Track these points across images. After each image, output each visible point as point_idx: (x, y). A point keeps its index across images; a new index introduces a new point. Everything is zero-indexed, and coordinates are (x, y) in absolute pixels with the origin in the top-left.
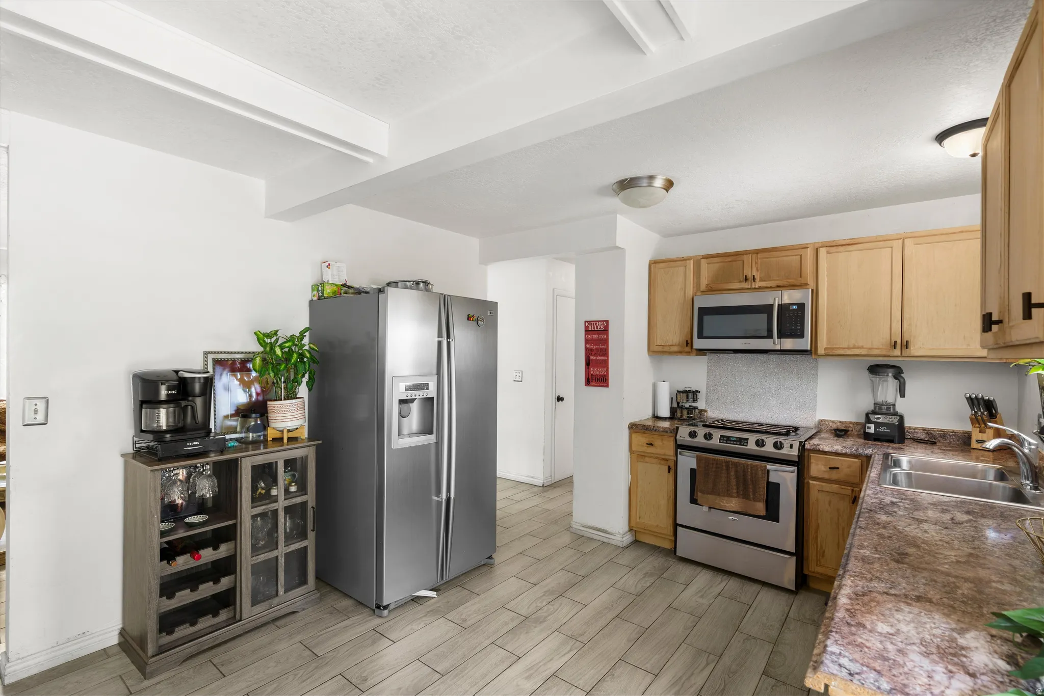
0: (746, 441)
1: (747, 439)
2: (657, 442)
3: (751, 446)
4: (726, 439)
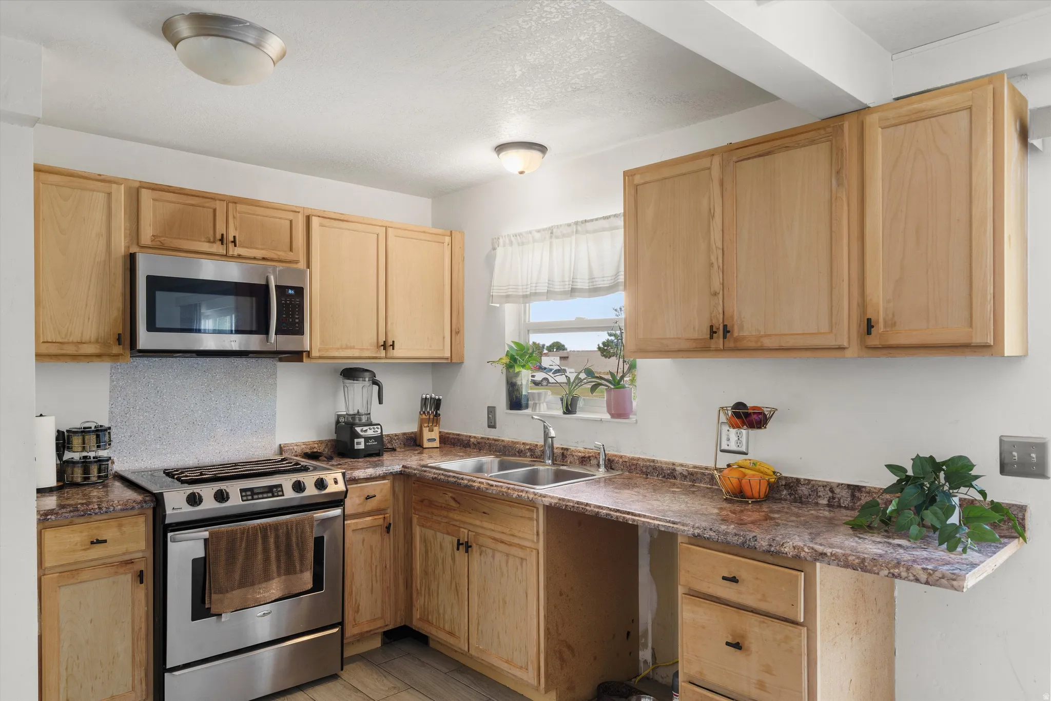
0: (279, 489)
1: (280, 486)
3: (289, 494)
4: (249, 493)
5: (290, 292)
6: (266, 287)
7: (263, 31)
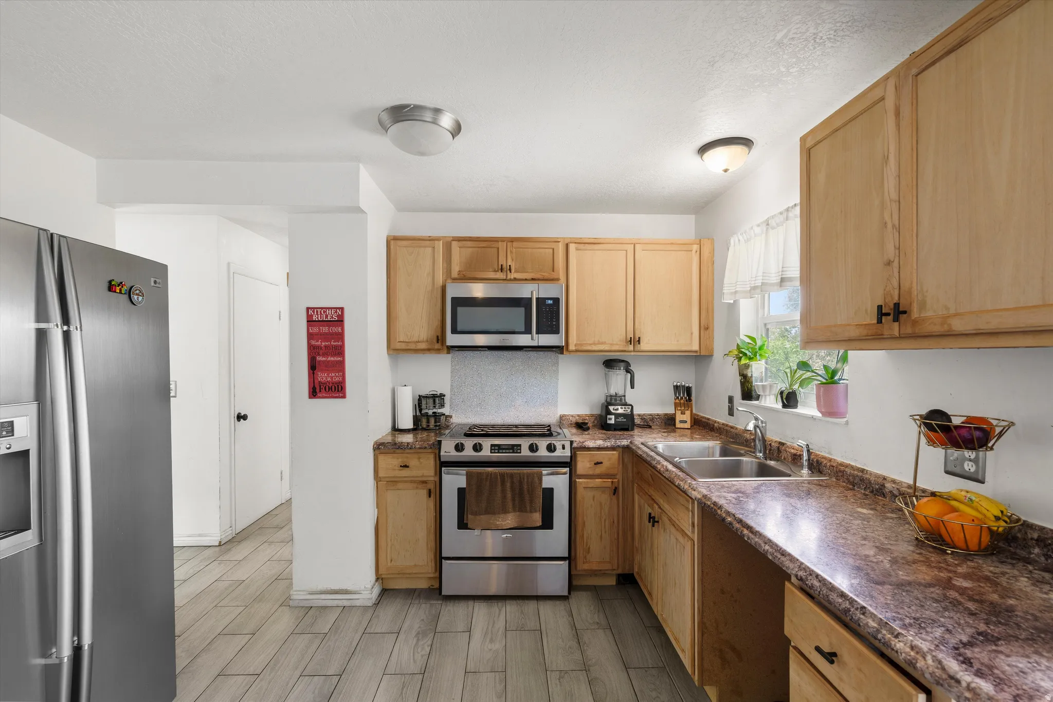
0: (519, 448)
1: (520, 445)
2: (413, 462)
3: (525, 452)
4: (497, 448)
5: (550, 302)
6: (530, 299)
7: (437, 111)
